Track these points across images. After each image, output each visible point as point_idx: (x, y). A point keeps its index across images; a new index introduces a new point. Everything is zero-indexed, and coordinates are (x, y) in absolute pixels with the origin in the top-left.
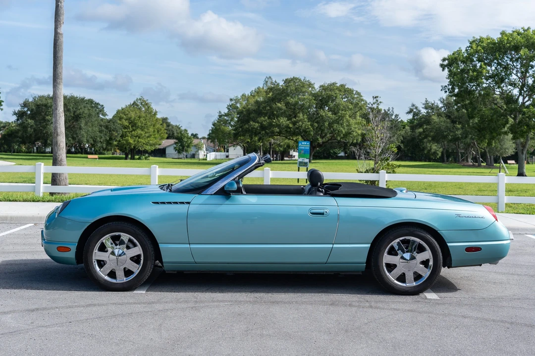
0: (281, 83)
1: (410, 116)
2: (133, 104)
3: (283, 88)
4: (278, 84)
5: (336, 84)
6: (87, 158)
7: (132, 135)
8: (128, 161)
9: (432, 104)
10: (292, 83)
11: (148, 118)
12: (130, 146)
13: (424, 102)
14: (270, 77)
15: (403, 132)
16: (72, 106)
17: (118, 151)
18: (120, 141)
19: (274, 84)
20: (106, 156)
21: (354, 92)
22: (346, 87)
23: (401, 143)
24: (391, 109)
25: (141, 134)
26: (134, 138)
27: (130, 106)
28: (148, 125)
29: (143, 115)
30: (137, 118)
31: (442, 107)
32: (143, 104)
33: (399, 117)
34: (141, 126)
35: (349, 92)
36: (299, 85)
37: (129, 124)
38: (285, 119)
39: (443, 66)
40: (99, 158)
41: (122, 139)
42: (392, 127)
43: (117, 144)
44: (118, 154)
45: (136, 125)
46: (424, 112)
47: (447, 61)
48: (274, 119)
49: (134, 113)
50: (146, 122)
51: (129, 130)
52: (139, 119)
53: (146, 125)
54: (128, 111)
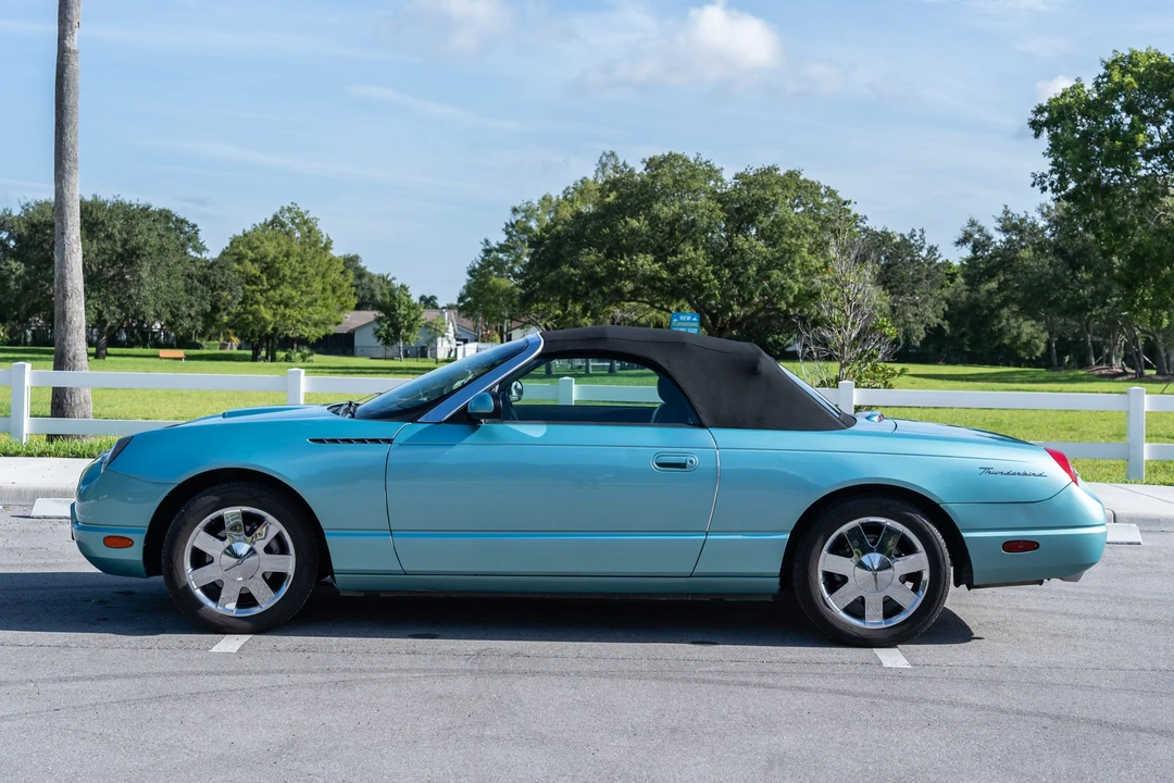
0: (640, 169)
1: (966, 252)
2: (272, 222)
3: (642, 181)
4: (631, 171)
5: (775, 170)
6: (157, 356)
7: (268, 300)
8: (261, 363)
9: (1022, 221)
10: (666, 168)
11: (308, 256)
12: (264, 327)
13: (1000, 215)
14: (613, 154)
15: (946, 293)
16: (119, 226)
17: (236, 341)
18: (238, 315)
19: (622, 171)
20: (205, 352)
21: (822, 191)
22: (802, 178)
23: (943, 319)
24: (918, 233)
25: (292, 298)
26: (274, 306)
27: (265, 225)
28: (309, 274)
29: (297, 248)
30: (281, 258)
31: (1047, 227)
32: (297, 221)
33: (938, 253)
34: (291, 278)
35: (810, 190)
36: (685, 173)
37: (262, 272)
38: (650, 258)
39: (1036, 126)
40: (188, 358)
41: (244, 309)
42: (920, 280)
43: (232, 321)
44: (233, 348)
45: (277, 274)
46: (1001, 241)
47: (1046, 114)
48: (622, 258)
49: (274, 243)
50: (304, 267)
51: (260, 287)
52: (286, 259)
53: (304, 275)
54: (258, 239)
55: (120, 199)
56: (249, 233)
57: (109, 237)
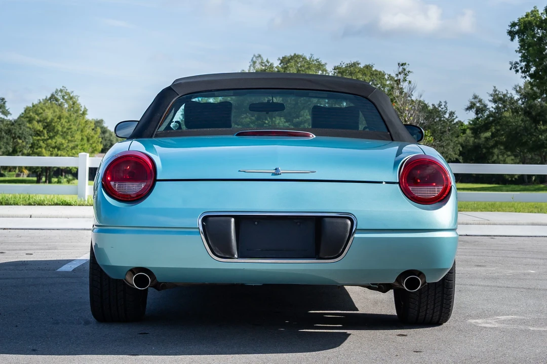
0: (276, 64)
1: (472, 115)
2: (50, 98)
3: (278, 71)
4: (271, 66)
5: (358, 64)
7: (48, 145)
8: (42, 185)
9: (505, 95)
10: (292, 63)
11: (73, 119)
13: (492, 92)
14: (260, 56)
15: (461, 140)
17: (26, 171)
19: (266, 65)
20: (7, 178)
21: (386, 77)
22: (374, 69)
23: (459, 156)
24: (443, 104)
25: (62, 144)
26: (51, 149)
27: (46, 100)
28: (73, 130)
29: (66, 114)
30: (56, 119)
31: (519, 100)
32: (66, 97)
33: (455, 116)
34: (62, 132)
35: (378, 76)
36: (304, 66)
37: (44, 129)
38: (283, 120)
39: (512, 34)
41: (33, 151)
42: (445, 132)
44: (25, 176)
45: (53, 130)
46: (492, 107)
47: (517, 28)
48: (266, 119)
49: (51, 111)
50: (70, 125)
51: (43, 137)
52: (59, 120)
53: (70, 130)
54: (42, 108)
56: (36, 105)
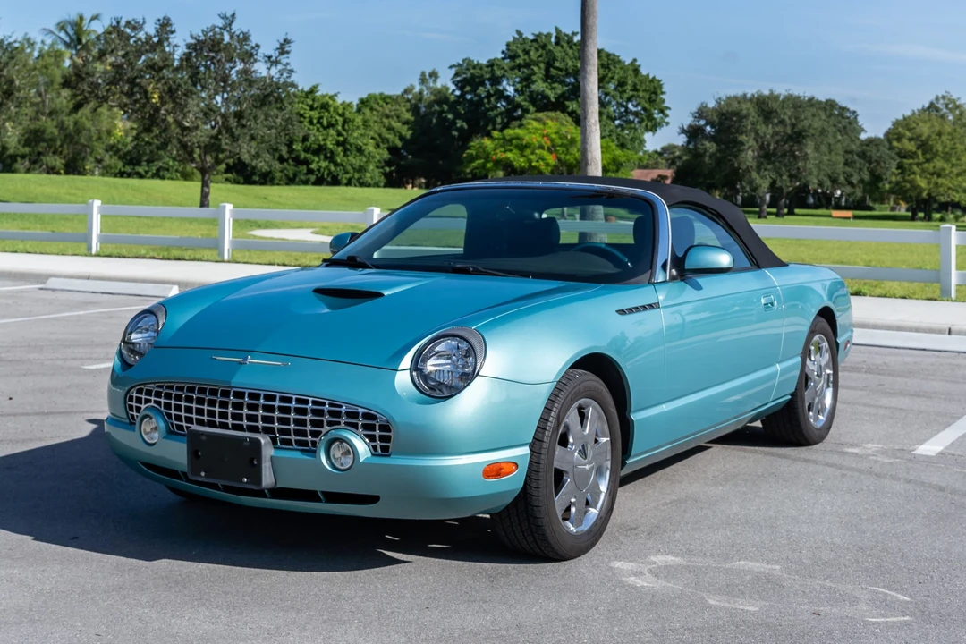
2: (929, 108)
6: (830, 216)
7: (923, 171)
8: (919, 223)
11: (957, 135)
12: (920, 193)
16: (789, 114)
17: (904, 205)
18: (898, 183)
20: (878, 213)
25: (943, 169)
26: (928, 176)
27: (924, 110)
28: (959, 150)
29: (948, 128)
30: (933, 137)
32: (950, 106)
34: (943, 153)
37: (918, 148)
40: (856, 217)
41: (904, 178)
43: (893, 188)
44: (903, 210)
45: (931, 150)
49: (928, 125)
50: (955, 144)
51: (916, 161)
52: (938, 137)
53: (954, 151)
54: (914, 122)
55: (791, 92)
56: (909, 117)
57: (782, 122)
